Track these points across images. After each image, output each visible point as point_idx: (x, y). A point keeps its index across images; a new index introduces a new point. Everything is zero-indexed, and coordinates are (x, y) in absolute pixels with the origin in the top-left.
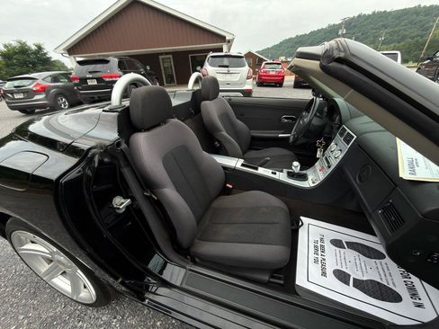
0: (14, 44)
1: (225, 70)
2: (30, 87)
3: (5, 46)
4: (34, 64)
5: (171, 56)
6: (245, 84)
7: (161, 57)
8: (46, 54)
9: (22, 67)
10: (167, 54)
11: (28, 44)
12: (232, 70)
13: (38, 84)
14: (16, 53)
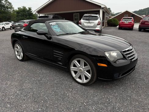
0: (22, 8)
1: (88, 21)
2: (23, 25)
3: (18, 8)
4: (26, 15)
5: (79, 14)
6: (96, 27)
7: (74, 14)
8: (32, 11)
9: (22, 17)
10: (77, 13)
11: (26, 8)
12: (91, 21)
13: (25, 24)
14: (21, 11)
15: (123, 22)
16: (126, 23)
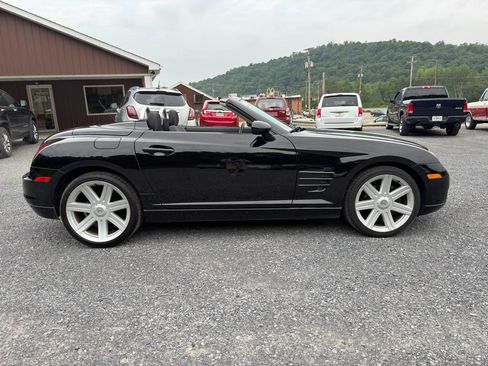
5: (49, 87)
7: (29, 88)
15: (210, 114)
16: (218, 115)
